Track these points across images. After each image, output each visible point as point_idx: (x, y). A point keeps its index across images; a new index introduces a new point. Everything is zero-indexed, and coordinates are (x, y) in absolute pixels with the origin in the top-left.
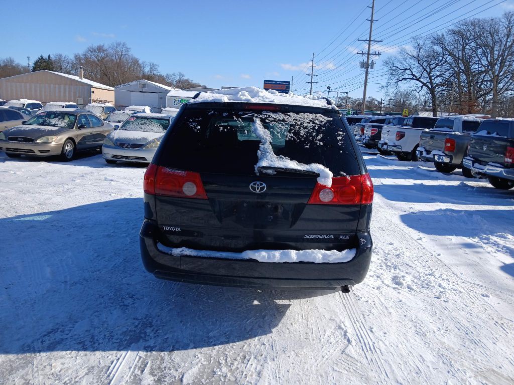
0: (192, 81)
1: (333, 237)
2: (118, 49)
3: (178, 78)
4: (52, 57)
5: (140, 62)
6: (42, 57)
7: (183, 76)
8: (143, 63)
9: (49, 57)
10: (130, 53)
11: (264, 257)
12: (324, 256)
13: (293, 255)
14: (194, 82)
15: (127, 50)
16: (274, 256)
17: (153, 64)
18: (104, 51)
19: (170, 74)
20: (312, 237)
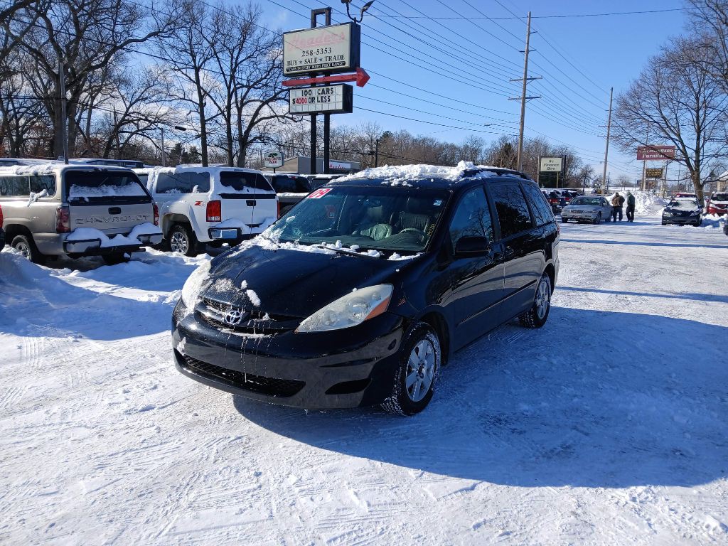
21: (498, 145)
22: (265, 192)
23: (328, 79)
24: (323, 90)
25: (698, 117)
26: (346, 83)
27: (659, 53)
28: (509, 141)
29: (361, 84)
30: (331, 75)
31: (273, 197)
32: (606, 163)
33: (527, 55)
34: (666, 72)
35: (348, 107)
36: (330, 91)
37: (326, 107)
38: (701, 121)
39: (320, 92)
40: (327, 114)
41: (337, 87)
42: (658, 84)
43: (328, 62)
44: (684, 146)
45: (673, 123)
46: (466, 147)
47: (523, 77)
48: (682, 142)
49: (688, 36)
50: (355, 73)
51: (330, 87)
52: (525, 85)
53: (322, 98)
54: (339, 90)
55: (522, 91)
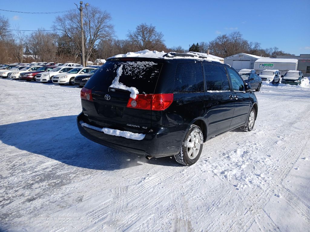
0: (284, 52)
1: (139, 127)
2: (235, 36)
3: (274, 51)
4: (199, 44)
5: (249, 42)
6: (194, 44)
7: (277, 49)
8: (251, 43)
9: (198, 44)
10: (242, 37)
11: (106, 131)
12: (131, 135)
13: (118, 133)
14: (285, 53)
15: (240, 36)
16: (110, 131)
17: (257, 43)
18: (226, 38)
19: (269, 48)
20: (130, 125)
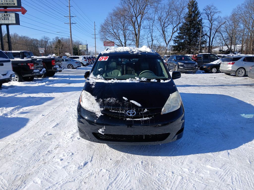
21: (55, 40)
22: (6, 59)
23: (5, 10)
24: (5, 14)
25: (124, 33)
26: (16, 12)
27: (112, 12)
28: (59, 39)
29: (23, 13)
30: (7, 9)
31: (9, 61)
32: (96, 47)
33: (70, 8)
34: (114, 17)
35: (18, 23)
36: (8, 15)
37: (7, 22)
38: (125, 34)
39: (3, 15)
40: (7, 25)
41: (12, 14)
42: (112, 21)
43: (6, 2)
44: (121, 41)
45: (117, 34)
46: (42, 40)
47: (69, 16)
48: (120, 40)
49: (121, 7)
50: (21, 9)
51: (8, 14)
52: (70, 18)
53: (4, 18)
54: (13, 15)
55: (69, 20)
